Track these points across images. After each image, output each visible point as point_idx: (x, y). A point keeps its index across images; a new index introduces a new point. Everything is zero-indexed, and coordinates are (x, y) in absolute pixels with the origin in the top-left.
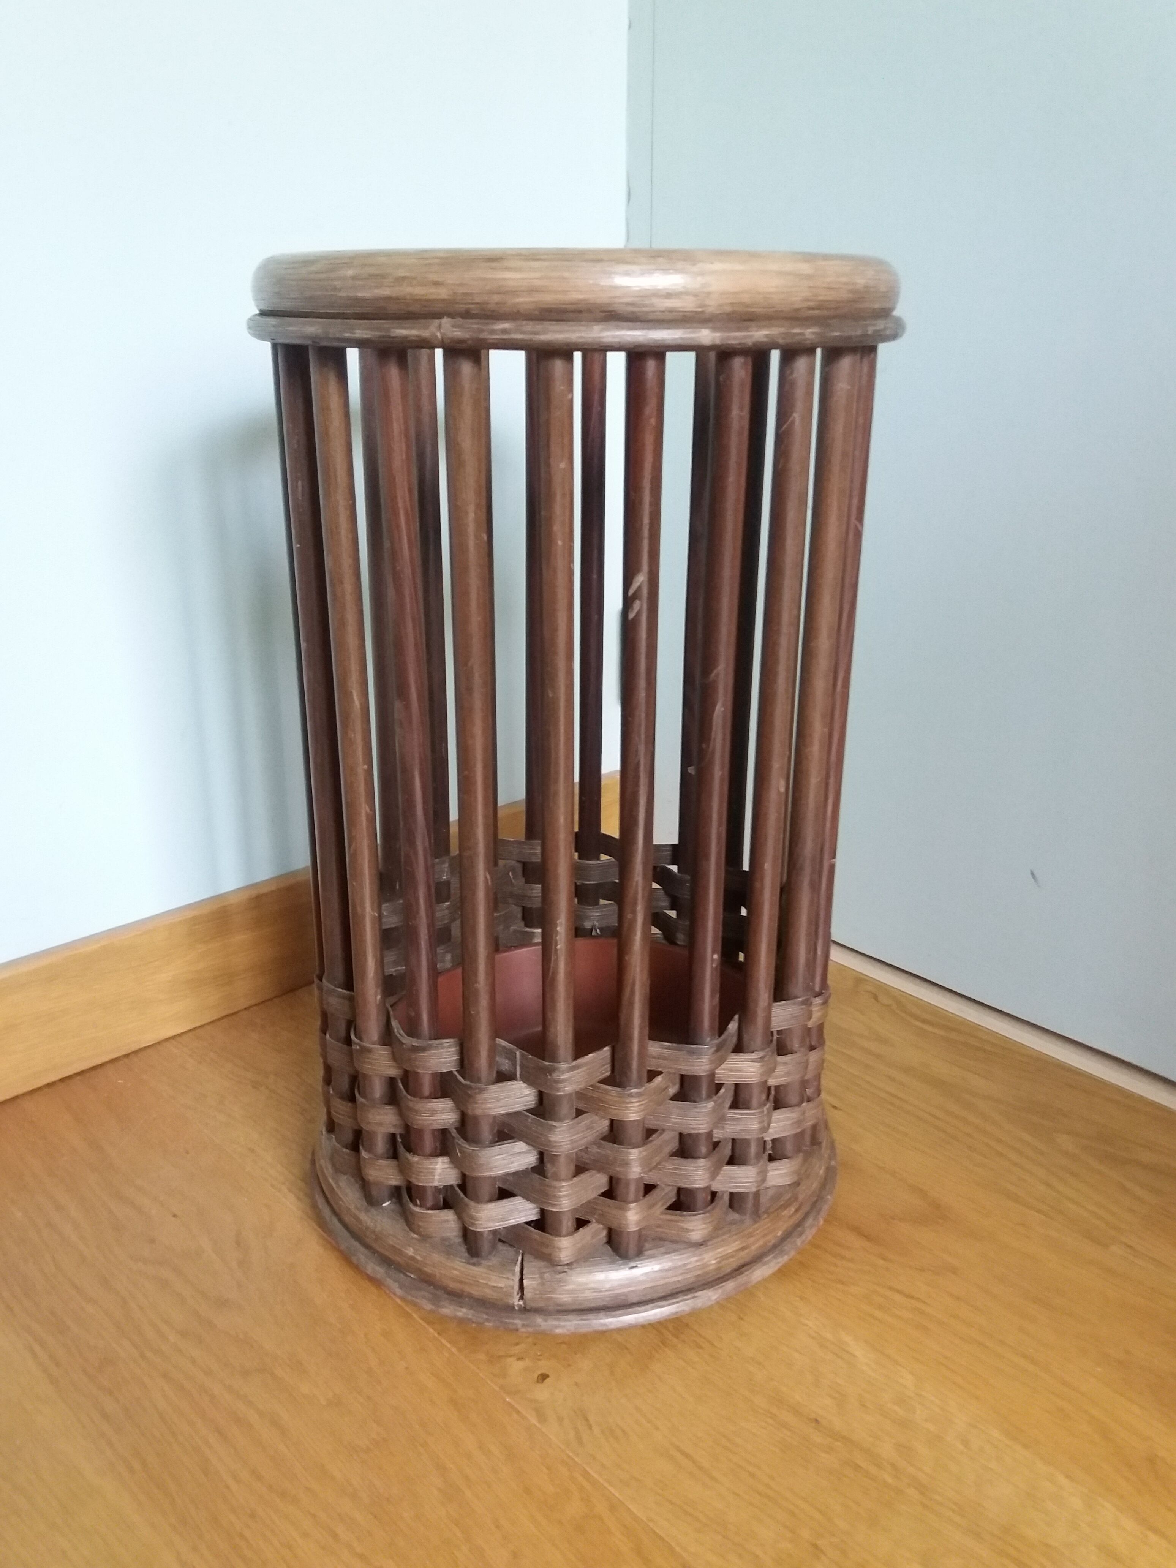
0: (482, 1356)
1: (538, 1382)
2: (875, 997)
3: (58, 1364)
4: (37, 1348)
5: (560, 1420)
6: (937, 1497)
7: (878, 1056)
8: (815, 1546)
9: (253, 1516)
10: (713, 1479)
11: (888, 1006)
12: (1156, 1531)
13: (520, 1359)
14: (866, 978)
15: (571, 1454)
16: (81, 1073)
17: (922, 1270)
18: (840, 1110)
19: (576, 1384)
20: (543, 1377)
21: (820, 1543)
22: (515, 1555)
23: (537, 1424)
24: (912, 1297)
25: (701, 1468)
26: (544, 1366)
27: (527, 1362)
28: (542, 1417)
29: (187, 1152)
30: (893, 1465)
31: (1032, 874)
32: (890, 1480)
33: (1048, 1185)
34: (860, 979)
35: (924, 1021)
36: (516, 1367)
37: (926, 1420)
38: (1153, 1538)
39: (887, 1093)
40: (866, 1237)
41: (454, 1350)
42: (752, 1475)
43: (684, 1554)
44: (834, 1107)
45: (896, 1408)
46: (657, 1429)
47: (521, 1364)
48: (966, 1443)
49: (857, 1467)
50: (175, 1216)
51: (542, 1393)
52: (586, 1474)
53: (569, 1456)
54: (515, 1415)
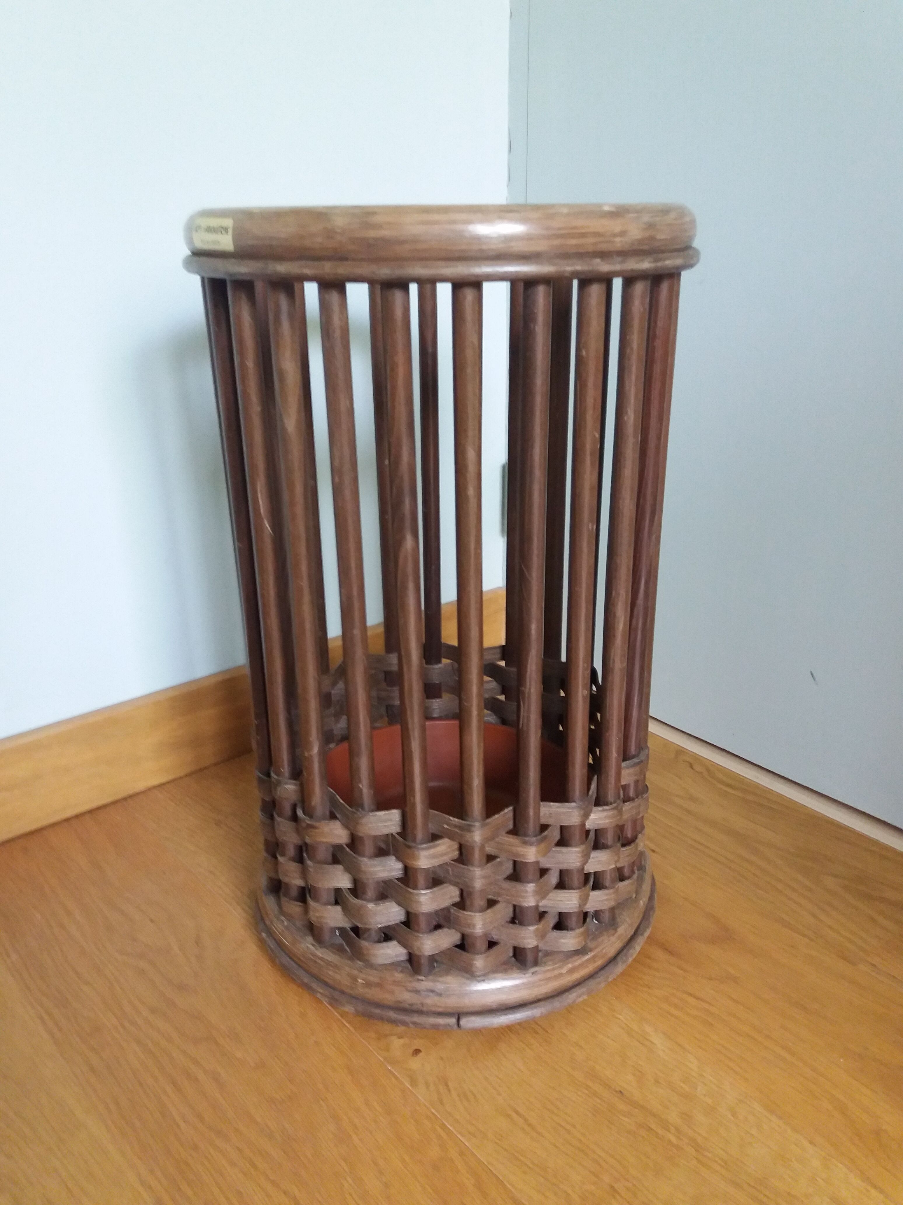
0: (373, 1035)
1: (413, 1055)
2: (691, 766)
3: (60, 1029)
4: (46, 1017)
5: (427, 1085)
6: (710, 1155)
7: (688, 811)
8: (612, 1187)
9: (195, 1148)
10: (540, 1134)
11: (701, 773)
12: (875, 1187)
13: (400, 1037)
14: (685, 750)
15: (434, 1111)
16: (90, 812)
17: (710, 979)
18: (657, 853)
19: (442, 1058)
20: (417, 1052)
21: (616, 1186)
22: (387, 1185)
23: (410, 1088)
24: (702, 1000)
25: (530, 1125)
26: (418, 1043)
27: (405, 1040)
28: (413, 1081)
29: (164, 873)
30: (677, 1129)
31: (812, 674)
32: (673, 1139)
33: (815, 916)
34: (680, 751)
35: (729, 786)
36: (397, 1043)
37: (705, 1095)
38: (873, 1192)
39: (695, 841)
40: (669, 952)
41: (352, 1029)
42: (568, 1132)
43: (513, 1190)
44: (653, 851)
45: (682, 1085)
46: (499, 1094)
47: (401, 1041)
48: (734, 1114)
49: (650, 1129)
50: (152, 921)
51: (415, 1064)
52: (444, 1127)
53: (433, 1113)
54: (394, 1080)
